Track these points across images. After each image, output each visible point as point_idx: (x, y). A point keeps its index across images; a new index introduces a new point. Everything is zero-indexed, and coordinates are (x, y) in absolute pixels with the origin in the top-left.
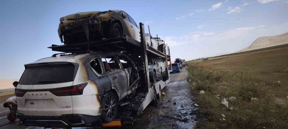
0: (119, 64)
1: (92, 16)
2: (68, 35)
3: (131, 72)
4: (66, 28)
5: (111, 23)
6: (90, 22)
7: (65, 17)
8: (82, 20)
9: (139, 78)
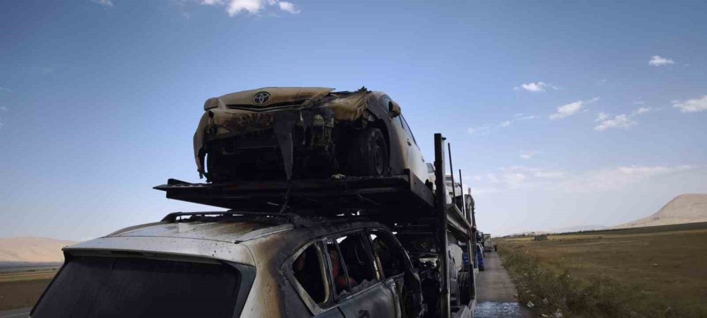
0: (375, 262)
1: (307, 102)
2: (225, 153)
3: (403, 290)
4: (222, 131)
5: (364, 127)
6: (302, 119)
7: (223, 97)
8: (276, 110)
9: (423, 310)
